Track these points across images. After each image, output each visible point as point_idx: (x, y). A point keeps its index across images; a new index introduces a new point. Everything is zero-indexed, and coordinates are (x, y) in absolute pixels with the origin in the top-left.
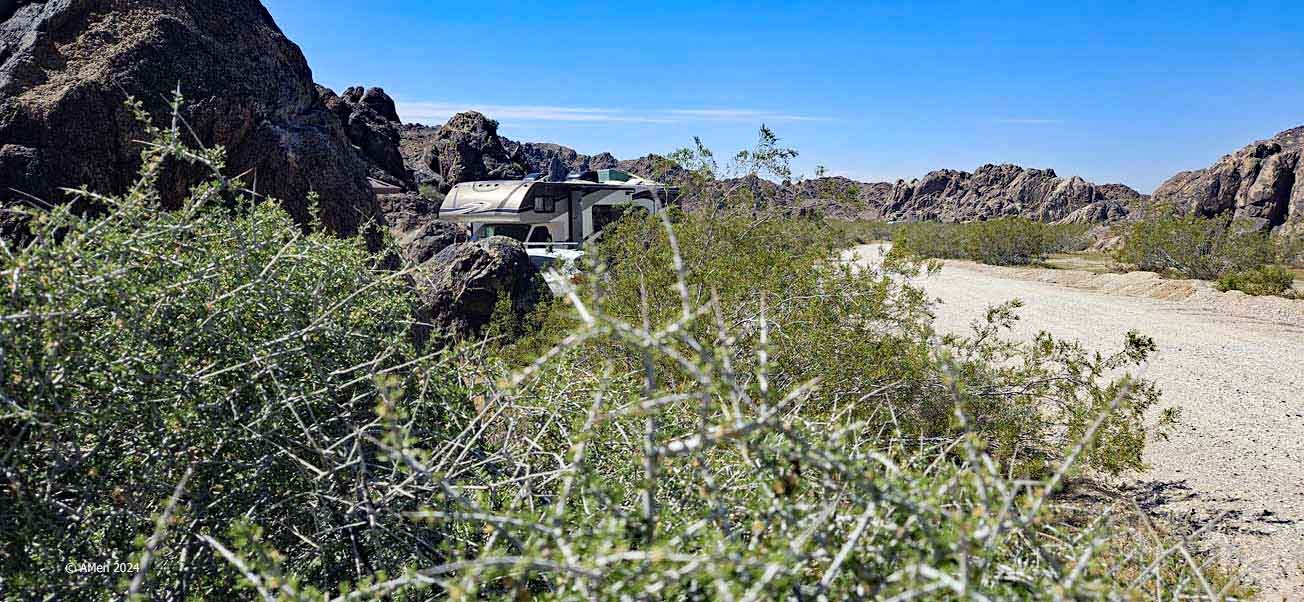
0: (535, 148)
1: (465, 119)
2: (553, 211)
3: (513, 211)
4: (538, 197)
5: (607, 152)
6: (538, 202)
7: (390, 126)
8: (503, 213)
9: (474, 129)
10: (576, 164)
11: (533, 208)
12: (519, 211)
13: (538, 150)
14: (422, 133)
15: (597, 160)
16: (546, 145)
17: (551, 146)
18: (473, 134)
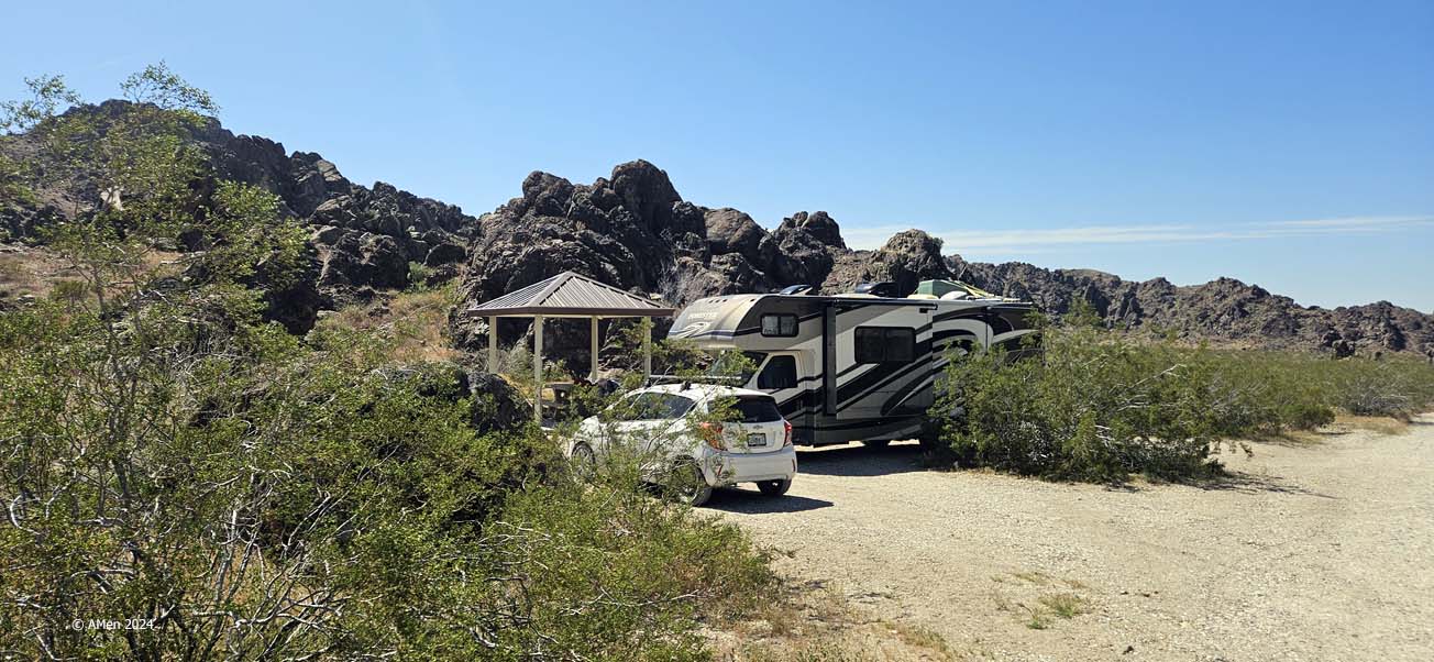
0: (1066, 275)
1: (903, 239)
2: (795, 333)
3: (728, 334)
4: (769, 315)
5: (1162, 276)
6: (769, 323)
7: (825, 251)
8: (719, 337)
9: (913, 249)
10: (1120, 292)
11: (760, 330)
12: (736, 334)
13: (1070, 278)
14: (859, 257)
15: (1149, 286)
16: (1082, 271)
17: (1089, 271)
18: (911, 255)
